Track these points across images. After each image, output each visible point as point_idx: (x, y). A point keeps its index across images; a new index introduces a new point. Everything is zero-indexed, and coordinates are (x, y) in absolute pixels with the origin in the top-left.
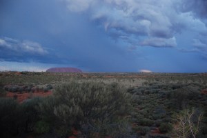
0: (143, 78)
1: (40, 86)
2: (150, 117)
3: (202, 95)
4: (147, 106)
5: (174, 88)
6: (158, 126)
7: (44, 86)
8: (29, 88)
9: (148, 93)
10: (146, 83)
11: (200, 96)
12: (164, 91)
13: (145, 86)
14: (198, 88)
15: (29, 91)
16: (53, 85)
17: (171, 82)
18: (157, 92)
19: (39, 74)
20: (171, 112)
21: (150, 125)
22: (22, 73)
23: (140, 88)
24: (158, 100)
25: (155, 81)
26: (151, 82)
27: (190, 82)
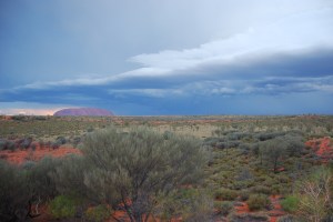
0: (212, 124)
1: (45, 140)
2: (229, 185)
3: (308, 148)
4: (222, 169)
5: (262, 139)
6: (244, 199)
7: (53, 139)
8: (26, 143)
9: (222, 147)
10: (217, 132)
11: (304, 151)
12: (247, 144)
13: (216, 136)
14: (300, 137)
15: (27, 147)
16: (67, 138)
17: (257, 129)
18: (236, 146)
19: (42, 119)
20: (262, 177)
21: (232, 199)
22: (13, 118)
23: (209, 139)
24: (239, 159)
25: (232, 129)
26: (226, 130)
27: (285, 129)
